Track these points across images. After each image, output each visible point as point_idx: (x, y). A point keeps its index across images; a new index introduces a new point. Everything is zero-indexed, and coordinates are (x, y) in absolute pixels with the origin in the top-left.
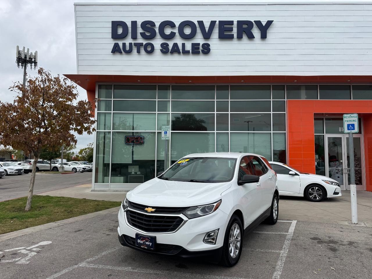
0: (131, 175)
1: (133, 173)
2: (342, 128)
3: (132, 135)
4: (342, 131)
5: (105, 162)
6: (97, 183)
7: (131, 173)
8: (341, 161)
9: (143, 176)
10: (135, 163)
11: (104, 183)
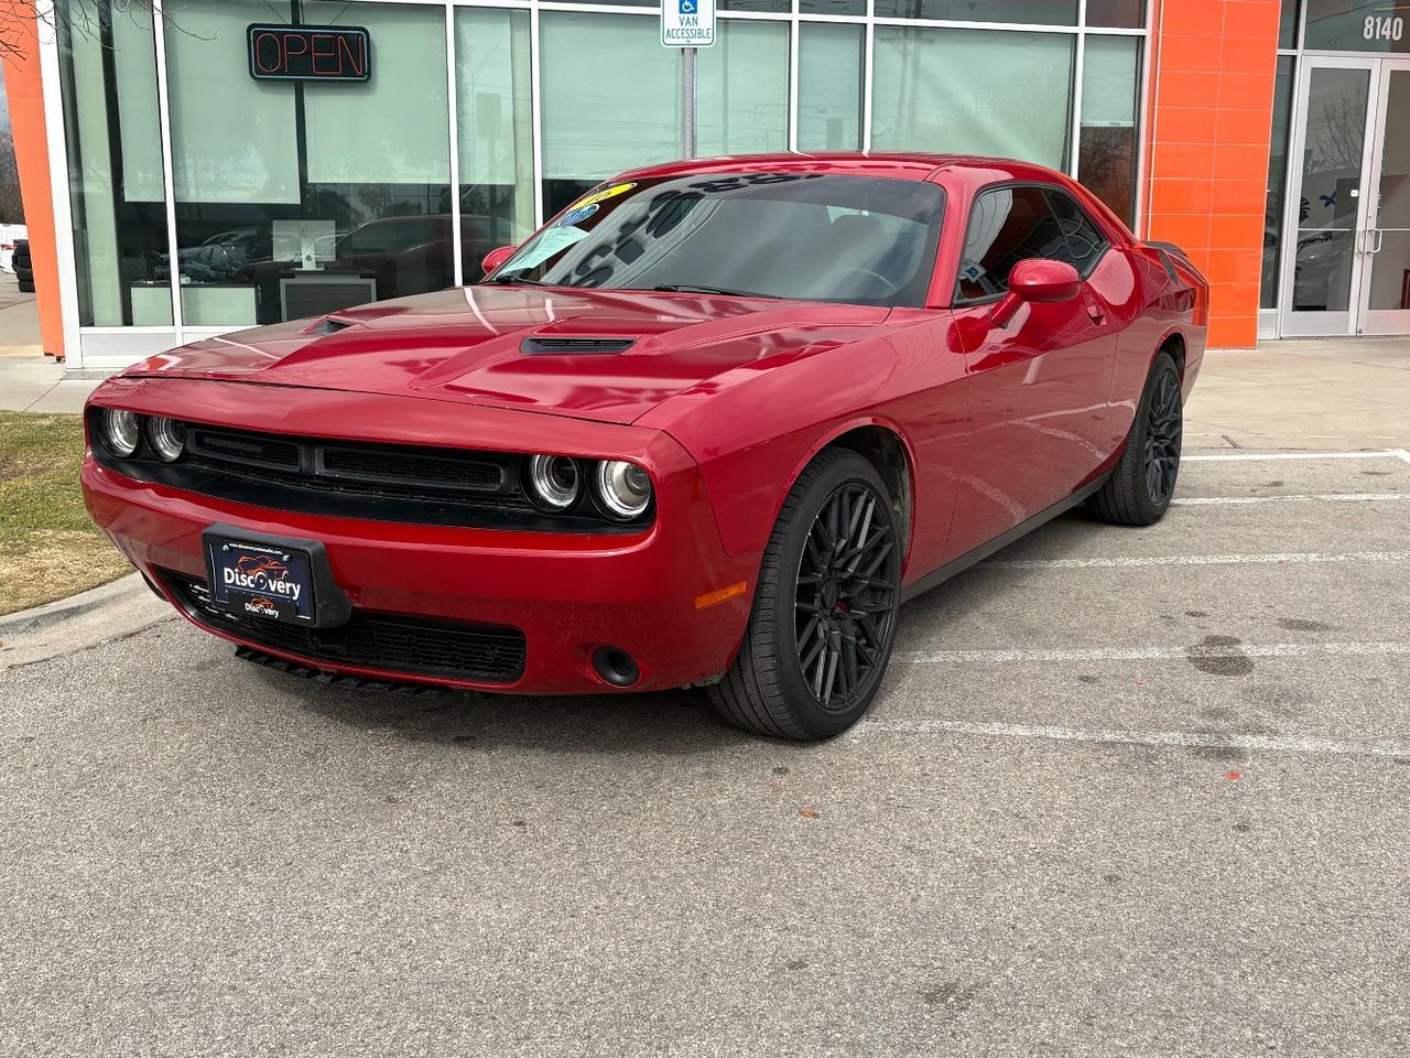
0: (292, 276)
1: (308, 266)
2: (1379, 20)
3: (290, 23)
4: (1378, 37)
5: (129, 197)
6: (92, 325)
7: (300, 264)
8: (1354, 193)
9: (372, 282)
10: (320, 203)
11: (130, 324)
